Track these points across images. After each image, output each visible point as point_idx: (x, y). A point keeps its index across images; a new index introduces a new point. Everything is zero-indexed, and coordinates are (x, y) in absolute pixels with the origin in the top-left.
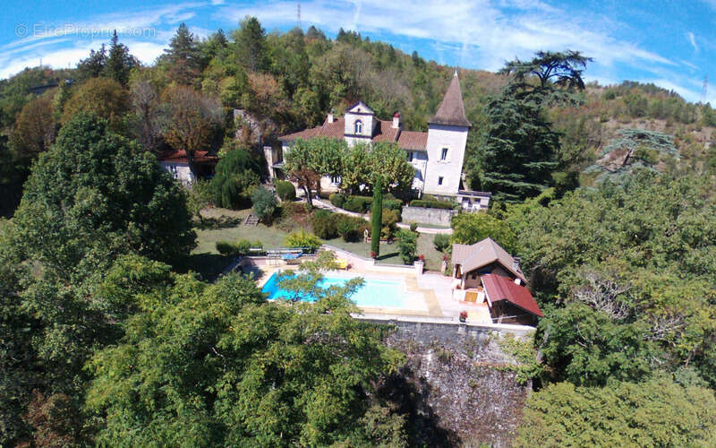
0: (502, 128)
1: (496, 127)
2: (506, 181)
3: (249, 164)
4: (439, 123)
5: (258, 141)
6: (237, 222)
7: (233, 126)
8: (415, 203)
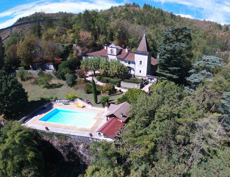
2: (163, 73)
3: (68, 65)
4: (138, 52)
5: (80, 55)
6: (62, 85)
7: (73, 50)
8: (125, 81)
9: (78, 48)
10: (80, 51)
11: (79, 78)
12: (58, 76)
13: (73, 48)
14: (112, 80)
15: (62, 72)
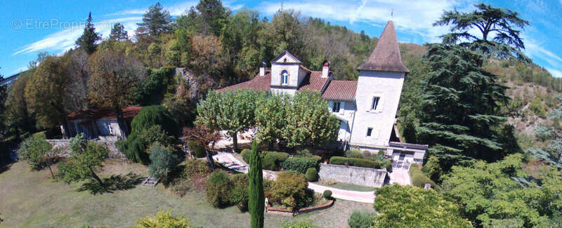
0: (445, 75)
1: (438, 74)
2: (446, 133)
3: (160, 119)
4: (371, 68)
5: (194, 95)
6: (139, 181)
7: (174, 82)
8: (334, 160)
9: (189, 77)
10: (194, 86)
11: (190, 158)
12: (129, 152)
13: (176, 78)
14: (292, 158)
15: (141, 140)
